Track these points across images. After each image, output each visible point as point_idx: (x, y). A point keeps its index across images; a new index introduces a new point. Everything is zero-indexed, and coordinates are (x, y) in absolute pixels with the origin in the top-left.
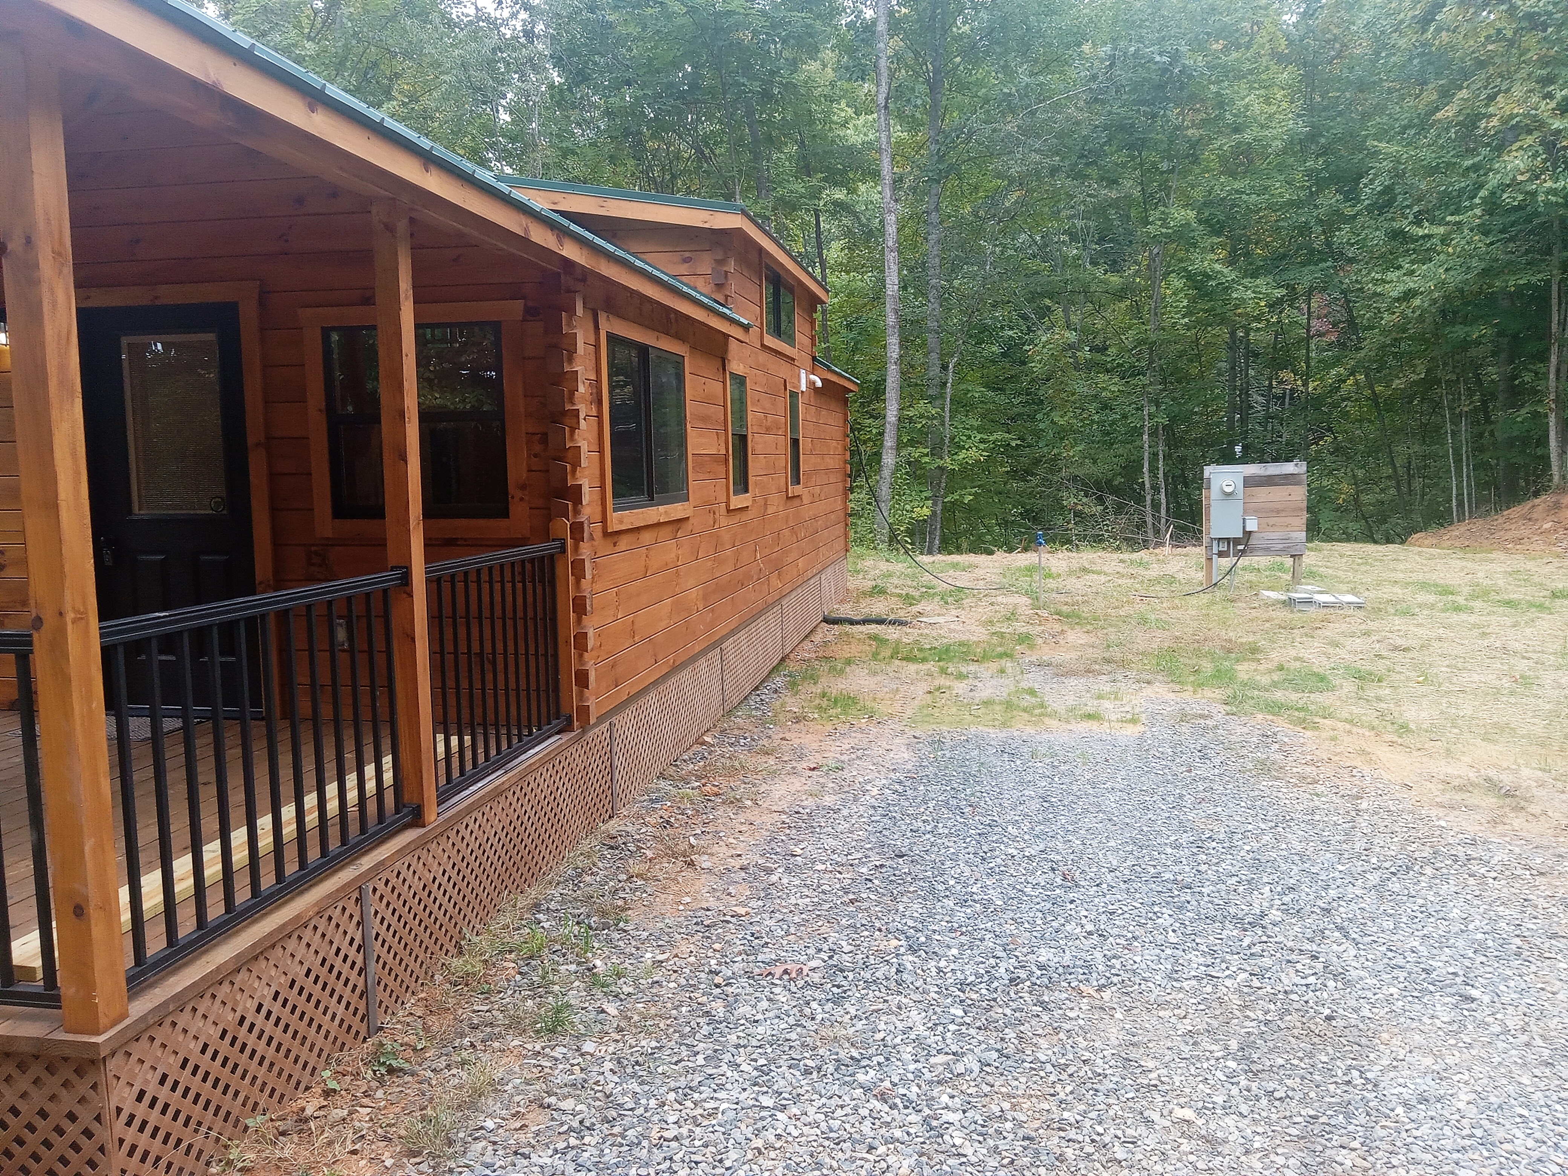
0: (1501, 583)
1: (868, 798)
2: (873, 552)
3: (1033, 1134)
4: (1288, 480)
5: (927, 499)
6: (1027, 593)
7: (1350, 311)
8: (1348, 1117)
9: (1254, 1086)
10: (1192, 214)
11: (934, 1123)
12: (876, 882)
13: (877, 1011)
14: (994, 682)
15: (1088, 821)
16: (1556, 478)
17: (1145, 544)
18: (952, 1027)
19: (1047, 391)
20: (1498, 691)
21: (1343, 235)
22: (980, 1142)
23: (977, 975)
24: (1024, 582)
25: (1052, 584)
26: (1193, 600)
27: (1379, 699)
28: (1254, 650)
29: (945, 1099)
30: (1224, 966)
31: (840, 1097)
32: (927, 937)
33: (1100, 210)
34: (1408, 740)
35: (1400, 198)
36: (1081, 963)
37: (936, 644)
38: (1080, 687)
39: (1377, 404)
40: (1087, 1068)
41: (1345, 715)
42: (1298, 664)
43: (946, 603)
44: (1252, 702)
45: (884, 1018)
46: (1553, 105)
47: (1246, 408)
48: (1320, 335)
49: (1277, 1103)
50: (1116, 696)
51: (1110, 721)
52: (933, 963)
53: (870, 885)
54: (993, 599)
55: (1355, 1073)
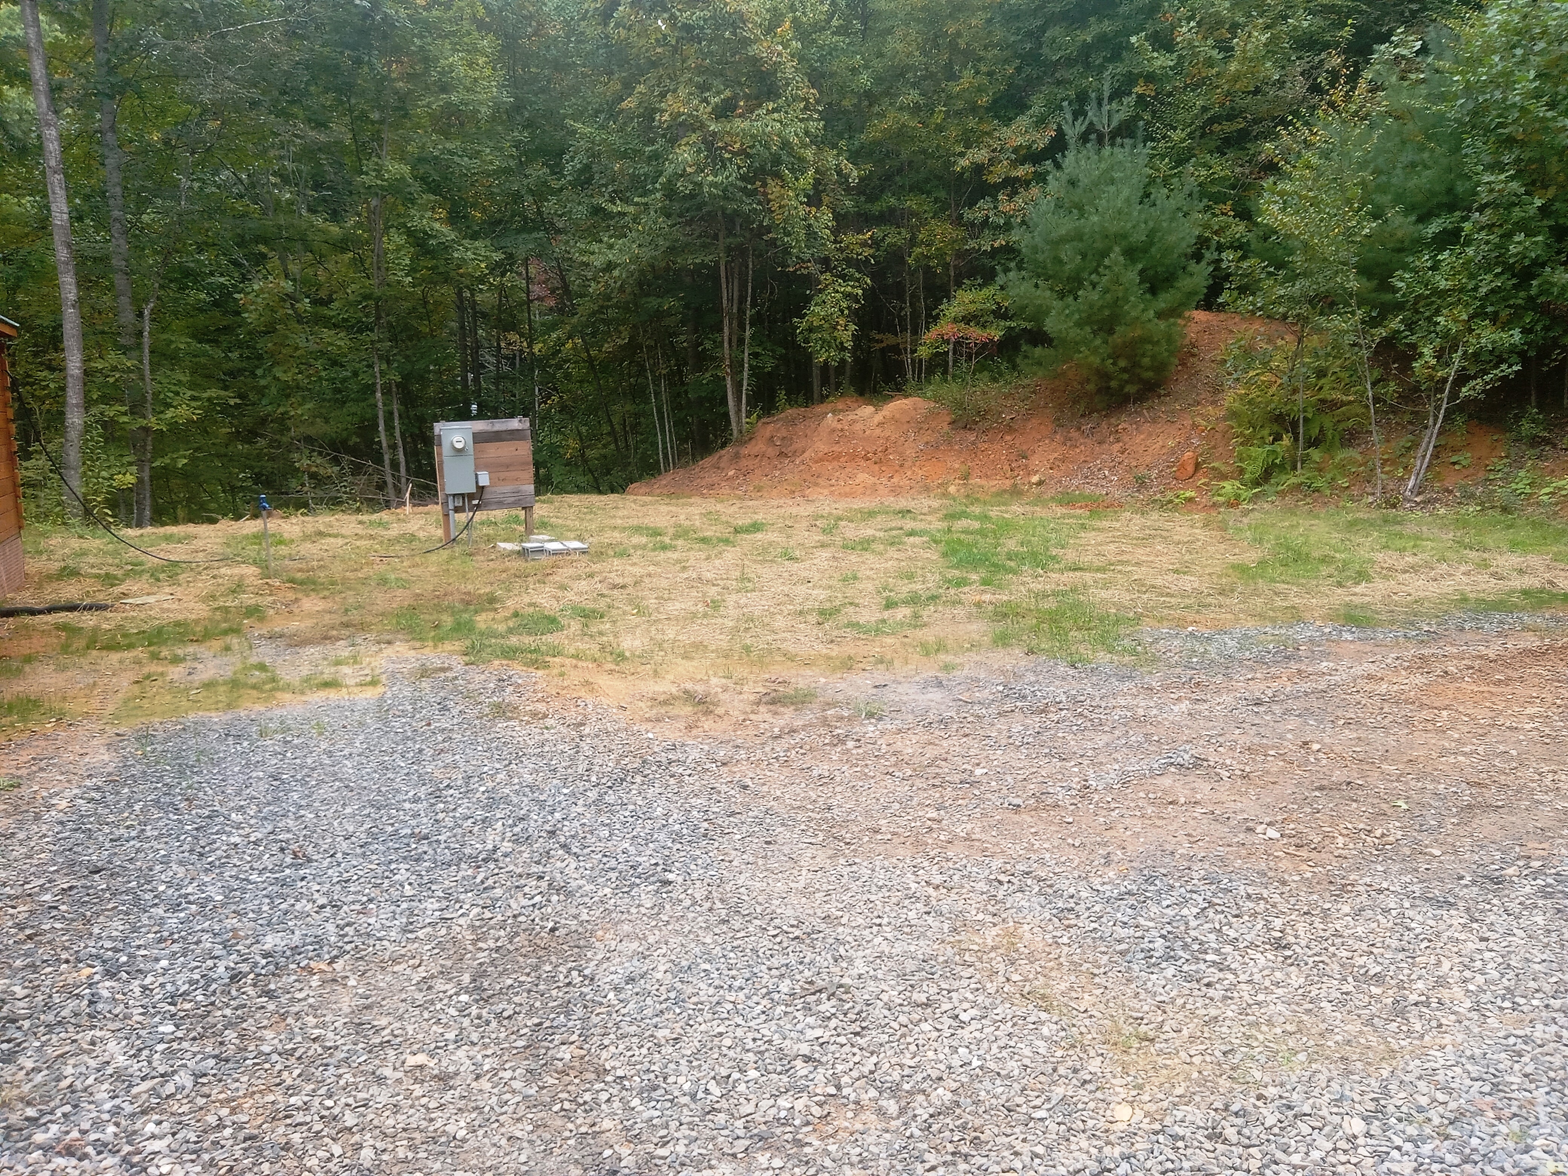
0: (697, 523)
1: (53, 813)
2: (63, 528)
3: (256, 1132)
4: (513, 435)
5: (130, 464)
6: (255, 563)
7: (563, 279)
8: (568, 1014)
9: (484, 1012)
10: (406, 169)
11: (136, 1159)
12: (63, 908)
13: (61, 1056)
14: (217, 661)
15: (324, 792)
16: (735, 432)
17: (388, 505)
18: (160, 1047)
19: (266, 345)
20: (694, 615)
21: (550, 206)
22: (193, 1161)
23: (191, 982)
24: (252, 551)
25: (284, 550)
26: (433, 557)
27: (601, 633)
28: (492, 600)
29: (151, 1128)
30: (457, 906)
31: (11, 1168)
32: (130, 956)
33: (309, 153)
34: (624, 666)
35: (597, 177)
36: (312, 939)
37: (145, 627)
38: (317, 655)
39: (592, 367)
40: (316, 1046)
41: (572, 651)
42: (531, 610)
43: (158, 580)
44: (489, 650)
45: (72, 1061)
46: (709, 109)
47: (479, 367)
48: (540, 299)
49: (505, 1022)
50: (355, 660)
51: (347, 686)
52: (137, 982)
53: (54, 913)
54: (216, 572)
55: (575, 973)
